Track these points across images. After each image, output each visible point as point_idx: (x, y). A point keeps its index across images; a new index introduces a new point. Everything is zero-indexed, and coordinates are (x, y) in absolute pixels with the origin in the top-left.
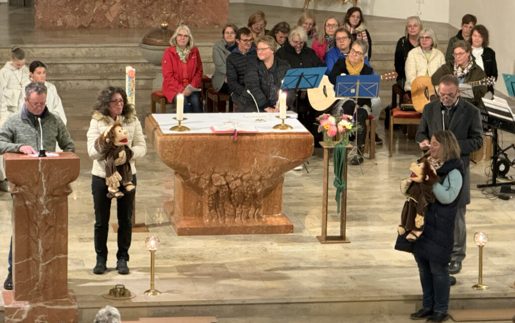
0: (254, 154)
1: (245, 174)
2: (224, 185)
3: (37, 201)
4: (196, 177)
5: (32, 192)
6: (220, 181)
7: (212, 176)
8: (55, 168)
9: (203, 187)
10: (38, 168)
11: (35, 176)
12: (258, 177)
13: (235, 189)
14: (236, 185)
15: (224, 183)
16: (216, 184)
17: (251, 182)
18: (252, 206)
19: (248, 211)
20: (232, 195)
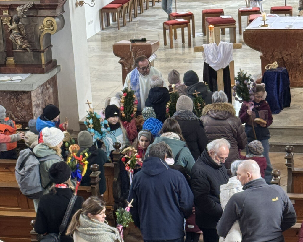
0: (297, 41)
1: (292, 52)
2: (280, 59)
3: (130, 67)
4: (264, 53)
5: (128, 62)
6: (278, 56)
7: (274, 53)
8: (139, 50)
9: (269, 59)
10: (130, 50)
11: (128, 54)
12: (300, 54)
13: (287, 61)
14: (287, 58)
15: (281, 57)
16: (276, 58)
17: (296, 57)
18: (298, 70)
19: (296, 74)
20: (286, 65)
